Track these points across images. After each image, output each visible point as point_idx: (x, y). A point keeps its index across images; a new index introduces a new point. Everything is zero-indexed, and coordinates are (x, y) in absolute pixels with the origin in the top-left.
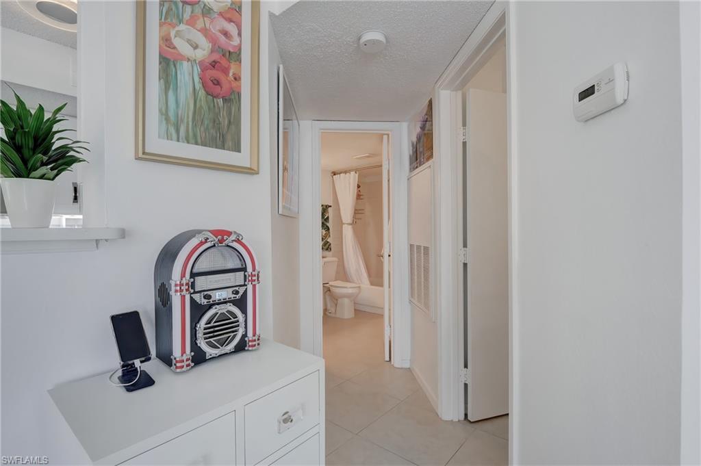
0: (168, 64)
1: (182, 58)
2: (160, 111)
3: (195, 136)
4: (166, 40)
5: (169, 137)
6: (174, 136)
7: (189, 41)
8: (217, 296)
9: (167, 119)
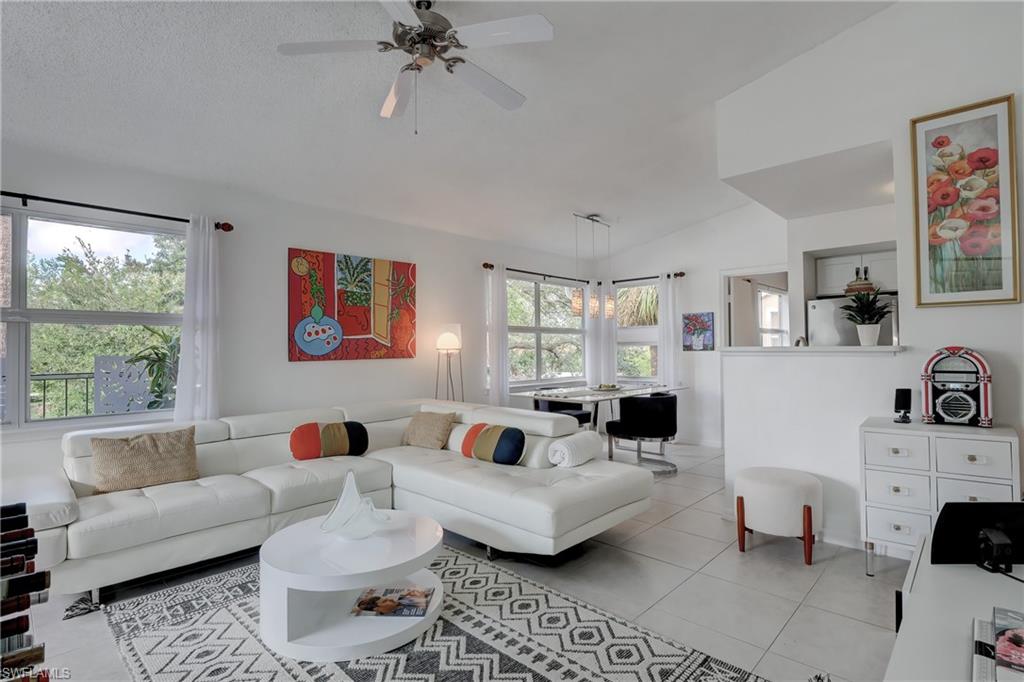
0: (935, 249)
1: (945, 241)
2: (931, 278)
3: (957, 286)
4: (934, 235)
5: (937, 291)
6: (941, 290)
7: (951, 229)
8: (952, 386)
9: (936, 281)
